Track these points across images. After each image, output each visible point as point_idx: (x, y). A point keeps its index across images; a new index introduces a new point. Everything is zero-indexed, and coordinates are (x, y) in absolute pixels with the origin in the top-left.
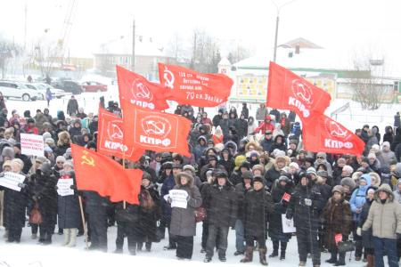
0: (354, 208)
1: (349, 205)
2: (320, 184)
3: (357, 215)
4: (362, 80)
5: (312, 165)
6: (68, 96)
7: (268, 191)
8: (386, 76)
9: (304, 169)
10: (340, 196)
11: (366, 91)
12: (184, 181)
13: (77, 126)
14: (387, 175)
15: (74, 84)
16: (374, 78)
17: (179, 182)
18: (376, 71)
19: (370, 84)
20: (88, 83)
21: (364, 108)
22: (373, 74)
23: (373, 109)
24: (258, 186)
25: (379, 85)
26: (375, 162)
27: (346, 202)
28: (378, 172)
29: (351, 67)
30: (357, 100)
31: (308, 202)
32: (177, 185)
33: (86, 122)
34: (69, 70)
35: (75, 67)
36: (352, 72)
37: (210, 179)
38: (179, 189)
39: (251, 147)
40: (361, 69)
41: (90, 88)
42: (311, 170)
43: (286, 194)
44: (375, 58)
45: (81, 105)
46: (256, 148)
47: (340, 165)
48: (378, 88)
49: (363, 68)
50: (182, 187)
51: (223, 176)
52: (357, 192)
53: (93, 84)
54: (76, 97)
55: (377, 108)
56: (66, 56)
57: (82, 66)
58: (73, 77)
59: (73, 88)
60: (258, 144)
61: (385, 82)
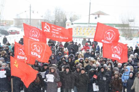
0: (123, 80)
1: (121, 80)
2: (109, 71)
3: (125, 83)
4: (125, 28)
5: (106, 63)
6: (3, 36)
7: (87, 74)
8: (135, 26)
9: (102, 65)
10: (117, 76)
11: (127, 32)
12: (53, 71)
13: (7, 49)
14: (136, 67)
15: (6, 31)
16: (131, 27)
18: (131, 24)
19: (129, 30)
20: (12, 31)
21: (126, 39)
22: (130, 25)
23: (130, 40)
24: (83, 72)
25: (133, 30)
26: (132, 62)
27: (120, 78)
28: (133, 65)
29: (121, 23)
30: (123, 36)
31: (105, 79)
32: (50, 72)
33: (11, 47)
34: (3, 25)
35: (6, 24)
36: (121, 24)
37: (63, 70)
38: (50, 74)
39: (80, 56)
40: (125, 23)
41: (12, 33)
42: (105, 65)
43: (94, 75)
44: (130, 19)
46: (82, 57)
47: (117, 63)
48: (132, 31)
49: (126, 23)
50: (52, 73)
51: (68, 68)
52: (124, 74)
53: (13, 31)
54: (6, 37)
55: (132, 39)
56: (2, 19)
57: (9, 24)
58: (4, 28)
59: (6, 33)
60: (83, 55)
61: (135, 29)
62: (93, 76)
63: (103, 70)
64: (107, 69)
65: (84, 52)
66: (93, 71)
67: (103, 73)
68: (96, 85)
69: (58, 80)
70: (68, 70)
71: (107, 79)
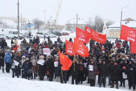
6: (57, 37)
9: (130, 59)
12: (92, 63)
13: (60, 45)
15: (60, 33)
17: (91, 63)
20: (64, 33)
24: (116, 64)
31: (132, 69)
32: (90, 64)
33: (63, 44)
34: (58, 29)
35: (59, 28)
37: (100, 62)
38: (91, 65)
41: (64, 34)
45: (61, 39)
51: (104, 61)
53: (65, 33)
54: (60, 37)
56: (57, 25)
57: (62, 28)
58: (59, 31)
59: (60, 34)
62: (122, 67)
63: (130, 63)
64: (134, 62)
65: (116, 48)
66: (123, 63)
67: (130, 65)
68: (125, 74)
69: (96, 69)
70: (104, 63)
71: (133, 69)
